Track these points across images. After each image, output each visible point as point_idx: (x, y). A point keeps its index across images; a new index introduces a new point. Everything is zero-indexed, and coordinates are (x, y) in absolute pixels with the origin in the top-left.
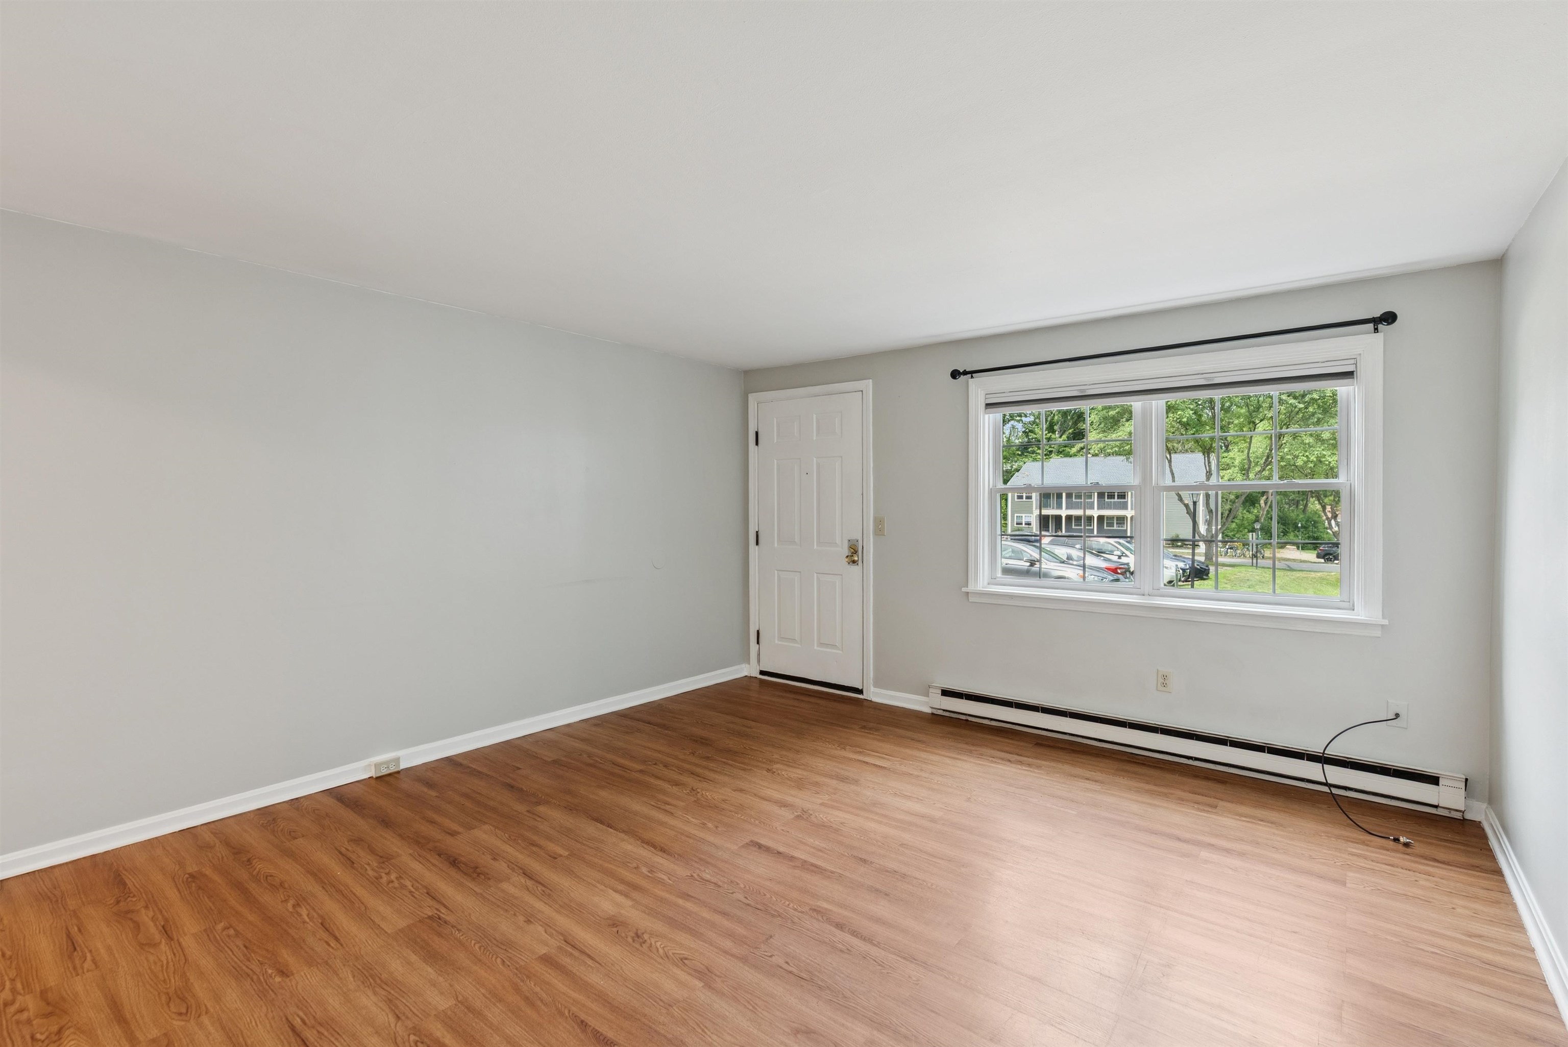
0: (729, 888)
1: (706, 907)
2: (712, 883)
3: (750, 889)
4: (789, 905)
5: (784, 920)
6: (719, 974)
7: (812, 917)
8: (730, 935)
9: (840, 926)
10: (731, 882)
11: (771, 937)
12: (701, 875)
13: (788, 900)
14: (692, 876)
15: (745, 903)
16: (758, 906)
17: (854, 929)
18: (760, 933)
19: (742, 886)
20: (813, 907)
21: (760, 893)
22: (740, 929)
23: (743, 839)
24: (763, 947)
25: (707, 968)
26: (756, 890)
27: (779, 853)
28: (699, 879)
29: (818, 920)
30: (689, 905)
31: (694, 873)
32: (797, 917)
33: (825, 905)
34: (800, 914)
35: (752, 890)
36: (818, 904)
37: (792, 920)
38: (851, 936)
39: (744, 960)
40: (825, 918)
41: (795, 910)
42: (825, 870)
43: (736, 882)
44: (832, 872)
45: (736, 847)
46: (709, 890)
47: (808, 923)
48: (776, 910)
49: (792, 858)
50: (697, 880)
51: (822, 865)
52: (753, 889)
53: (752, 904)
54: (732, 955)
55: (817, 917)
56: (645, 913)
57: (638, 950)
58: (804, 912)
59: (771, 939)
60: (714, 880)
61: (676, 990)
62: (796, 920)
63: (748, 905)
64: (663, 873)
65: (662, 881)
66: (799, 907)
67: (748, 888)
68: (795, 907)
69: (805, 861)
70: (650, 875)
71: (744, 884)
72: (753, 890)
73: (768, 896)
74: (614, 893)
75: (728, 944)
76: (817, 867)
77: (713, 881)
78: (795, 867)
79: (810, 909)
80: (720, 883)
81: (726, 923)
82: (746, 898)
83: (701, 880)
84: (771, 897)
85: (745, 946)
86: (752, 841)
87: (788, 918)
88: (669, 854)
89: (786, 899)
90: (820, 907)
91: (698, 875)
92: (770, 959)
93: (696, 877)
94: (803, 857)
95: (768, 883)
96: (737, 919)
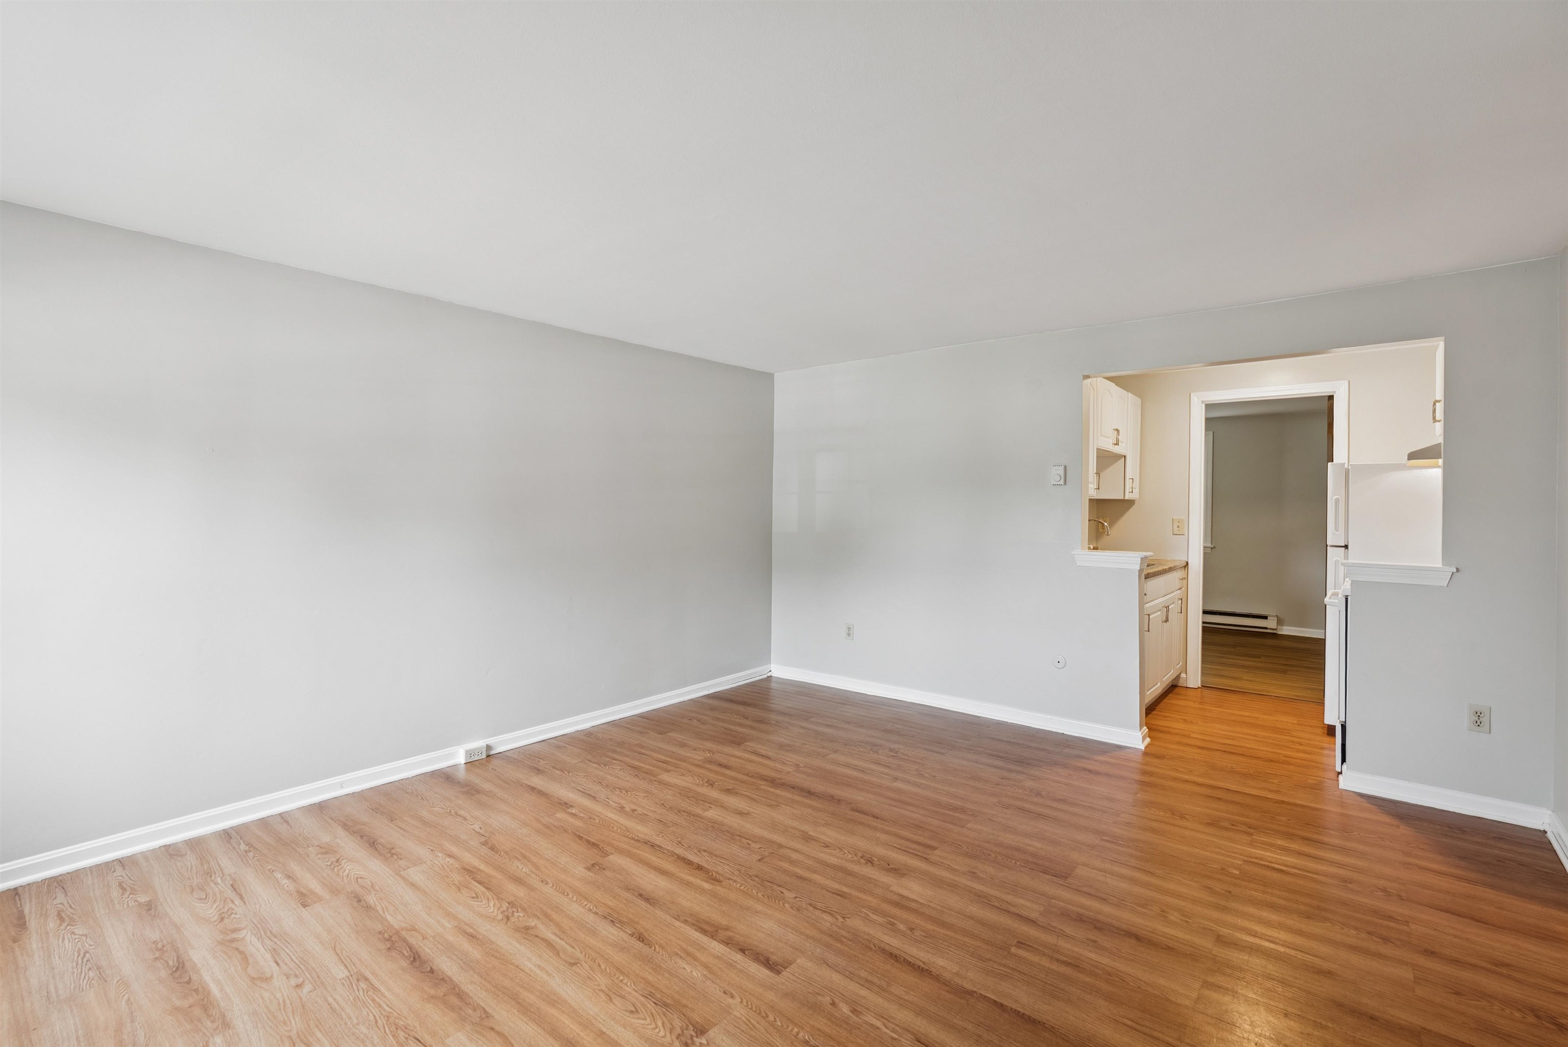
0: (800, 903)
1: (820, 884)
2: (819, 909)
3: (778, 902)
4: (741, 886)
5: (747, 872)
6: (798, 838)
7: (722, 875)
8: (792, 862)
9: (700, 868)
10: (799, 910)
11: (759, 860)
12: (834, 919)
13: (741, 890)
14: (844, 918)
15: (783, 887)
16: (770, 885)
17: (689, 866)
18: (769, 863)
19: (786, 905)
20: (718, 883)
21: (768, 897)
22: (786, 866)
23: (791, 977)
24: (766, 854)
25: (807, 841)
26: (772, 900)
27: (743, 951)
28: (834, 913)
29: (717, 872)
30: (836, 886)
31: (842, 922)
32: (735, 875)
33: (706, 886)
34: (732, 878)
35: (777, 901)
36: (712, 887)
37: (740, 873)
38: (694, 861)
39: (780, 846)
40: (711, 874)
41: (735, 881)
42: (693, 924)
43: (793, 909)
44: (685, 922)
45: (799, 961)
46: (821, 901)
47: (726, 870)
48: (754, 881)
49: (728, 942)
50: (836, 912)
51: (694, 932)
52: (775, 902)
53: (776, 887)
54: (789, 848)
55: (717, 875)
56: (874, 880)
57: (864, 852)
58: (728, 879)
59: (759, 858)
60: (817, 913)
61: (826, 831)
62: (736, 873)
63: (780, 886)
64: (877, 922)
65: (874, 912)
66: (731, 883)
67: (781, 902)
68: (735, 884)
69: (712, 937)
70: (890, 919)
71: (784, 906)
72: (775, 900)
73: (760, 895)
74: (916, 899)
75: (795, 856)
76: (701, 928)
77: (819, 911)
78: (727, 929)
79: (721, 882)
80: (811, 908)
81: (799, 871)
82: (782, 893)
83: (832, 913)
84: (757, 893)
85: (780, 854)
86: (778, 973)
87: (743, 874)
88: (883, 951)
89: (744, 892)
90: (711, 884)
91: (837, 919)
92: (761, 846)
93: (839, 917)
94: (714, 944)
95: (759, 907)
96: (789, 874)
